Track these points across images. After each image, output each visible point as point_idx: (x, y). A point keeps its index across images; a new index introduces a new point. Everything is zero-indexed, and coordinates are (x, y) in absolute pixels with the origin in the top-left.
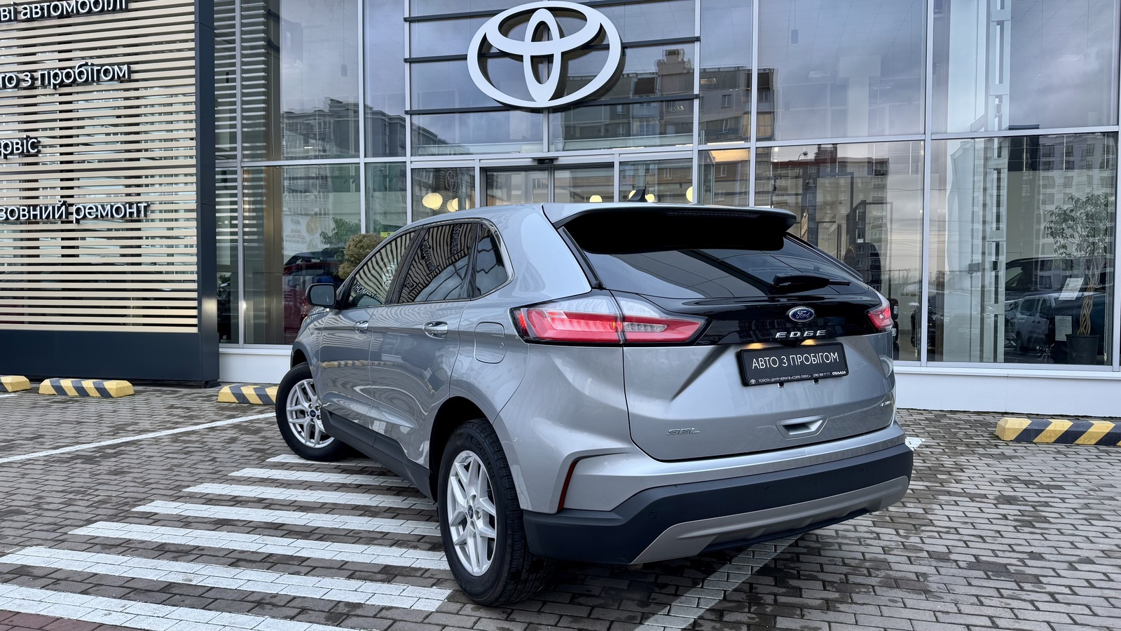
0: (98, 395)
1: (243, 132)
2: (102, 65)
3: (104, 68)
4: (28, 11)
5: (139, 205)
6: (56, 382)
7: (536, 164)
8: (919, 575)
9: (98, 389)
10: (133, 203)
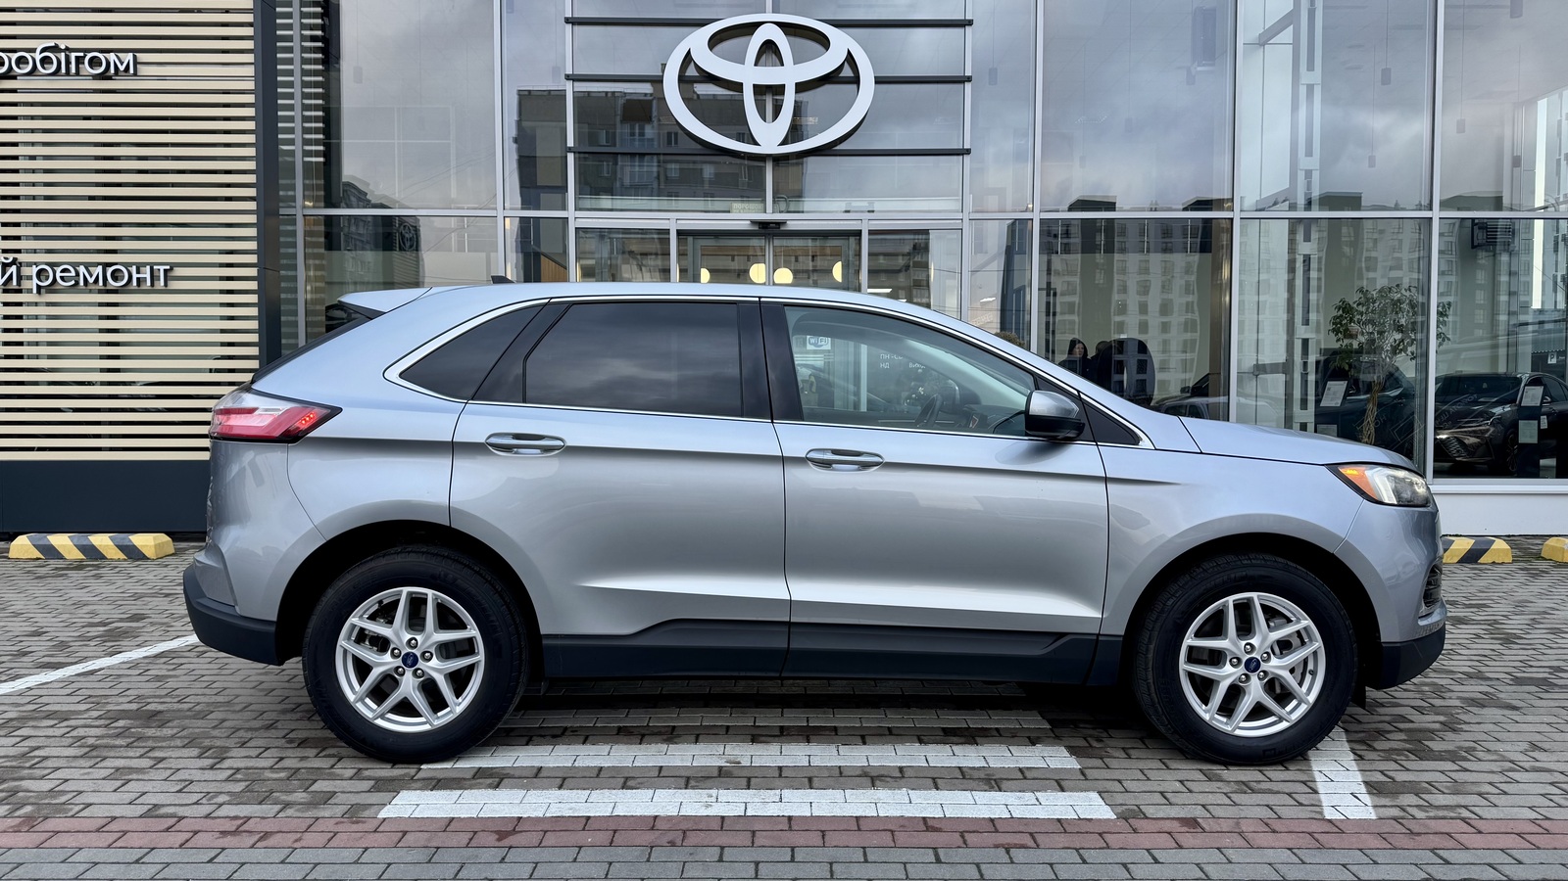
0: (122, 557)
1: (304, 162)
2: (87, 51)
6: (40, 539)
7: (756, 228)
8: (1485, 694)
9: (122, 548)
10: (144, 265)
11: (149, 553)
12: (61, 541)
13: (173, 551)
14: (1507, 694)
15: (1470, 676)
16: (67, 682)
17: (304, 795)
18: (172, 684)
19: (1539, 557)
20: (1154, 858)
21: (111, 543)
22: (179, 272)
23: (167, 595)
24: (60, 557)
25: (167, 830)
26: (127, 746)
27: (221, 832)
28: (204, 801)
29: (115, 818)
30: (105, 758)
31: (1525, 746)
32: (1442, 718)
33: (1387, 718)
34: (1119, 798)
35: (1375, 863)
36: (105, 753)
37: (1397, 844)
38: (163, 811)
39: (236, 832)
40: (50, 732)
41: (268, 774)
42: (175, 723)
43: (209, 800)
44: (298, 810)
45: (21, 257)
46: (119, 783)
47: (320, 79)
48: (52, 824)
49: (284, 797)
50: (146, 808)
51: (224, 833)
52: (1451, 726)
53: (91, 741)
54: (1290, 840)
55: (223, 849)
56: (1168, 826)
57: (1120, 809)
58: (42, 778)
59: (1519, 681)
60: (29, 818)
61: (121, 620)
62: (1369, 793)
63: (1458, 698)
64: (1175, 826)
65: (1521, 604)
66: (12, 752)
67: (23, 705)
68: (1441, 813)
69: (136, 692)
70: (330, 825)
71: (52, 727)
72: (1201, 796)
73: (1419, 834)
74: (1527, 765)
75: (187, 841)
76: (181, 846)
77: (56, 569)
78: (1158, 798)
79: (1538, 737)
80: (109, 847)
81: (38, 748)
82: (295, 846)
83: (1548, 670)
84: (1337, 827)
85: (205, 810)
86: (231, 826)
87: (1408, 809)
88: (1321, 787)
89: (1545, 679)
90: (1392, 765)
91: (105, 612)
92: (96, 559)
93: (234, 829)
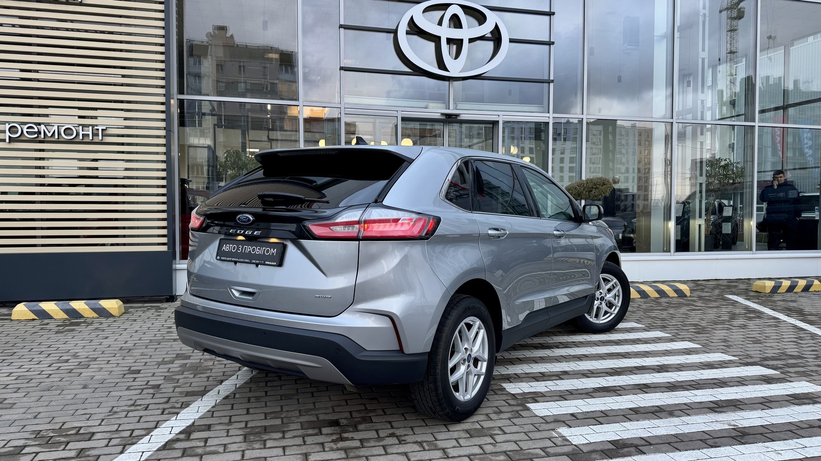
0: (95, 315)
6: (34, 306)
7: (443, 118)
9: (94, 310)
10: (88, 126)
11: (113, 313)
12: (49, 306)
13: (124, 310)
21: (87, 307)
22: (112, 131)
24: (50, 317)
92: (79, 319)
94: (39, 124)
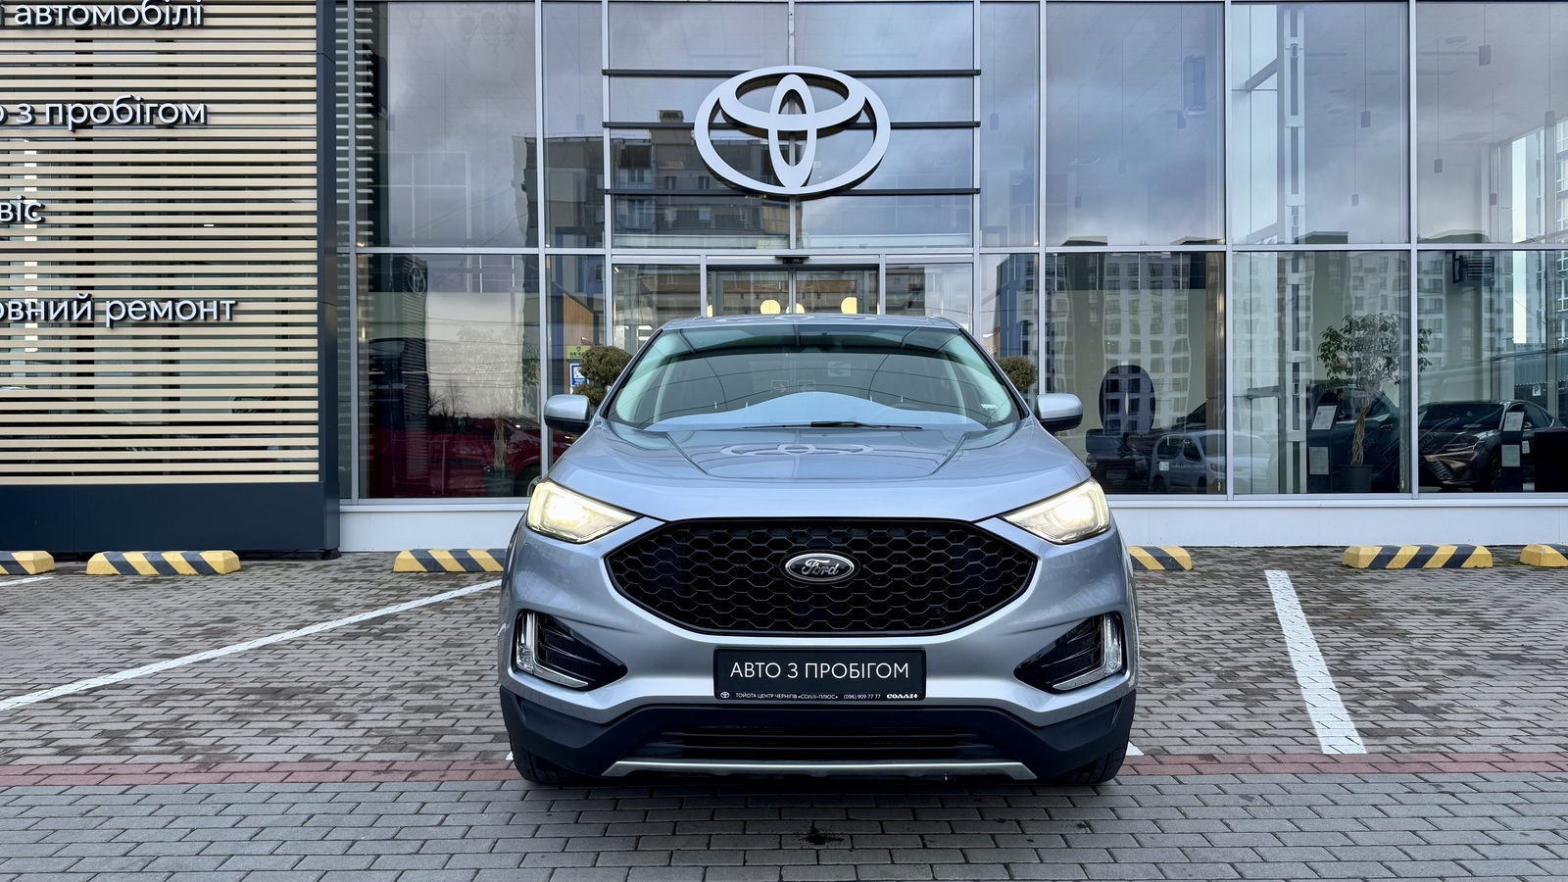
0: (194, 572)
1: (357, 204)
2: (161, 102)
3: (163, 106)
4: (29, 14)
5: (221, 302)
6: (116, 556)
7: (780, 263)
8: (1465, 666)
9: (193, 564)
10: (211, 300)
11: (217, 569)
12: (136, 558)
13: (239, 567)
14: (1483, 666)
15: (1450, 653)
16: (189, 668)
17: (435, 745)
18: (284, 668)
19: (1518, 562)
20: (1178, 781)
21: (183, 560)
22: (243, 306)
23: (248, 602)
24: (136, 572)
25: (327, 770)
26: (265, 713)
27: (375, 771)
28: (349, 750)
29: (279, 763)
30: (249, 722)
31: (1498, 702)
32: (1425, 684)
33: (1377, 684)
34: (1145, 741)
35: (1366, 782)
36: (248, 718)
37: (1385, 770)
38: (317, 757)
39: (387, 771)
40: (192, 704)
41: (397, 732)
42: (300, 697)
43: (354, 749)
44: (435, 756)
45: (96, 294)
46: (270, 739)
47: (370, 126)
48: (224, 767)
49: (418, 747)
50: (302, 756)
51: (378, 772)
52: (1434, 689)
53: (231, 710)
54: (1294, 768)
55: (381, 783)
56: (1189, 759)
57: (1146, 749)
58: (201, 736)
59: (1494, 657)
60: (202, 764)
61: (214, 622)
62: (1361, 736)
63: (1440, 669)
64: (1195, 760)
65: (1498, 601)
66: (165, 718)
67: (157, 685)
68: (1422, 749)
69: (255, 675)
70: (467, 765)
71: (191, 700)
72: (1215, 739)
73: (1404, 763)
74: (1498, 716)
75: (347, 777)
76: (344, 781)
77: (135, 583)
78: (1179, 741)
79: (1510, 697)
80: (282, 782)
81: (187, 715)
82: (442, 779)
83: (1521, 648)
84: (1334, 760)
85: (354, 756)
86: (384, 767)
87: (1395, 746)
88: (1319, 733)
89: (1518, 655)
90: (1381, 717)
91: (196, 616)
92: (169, 575)
93: (385, 768)
94: (149, 300)
